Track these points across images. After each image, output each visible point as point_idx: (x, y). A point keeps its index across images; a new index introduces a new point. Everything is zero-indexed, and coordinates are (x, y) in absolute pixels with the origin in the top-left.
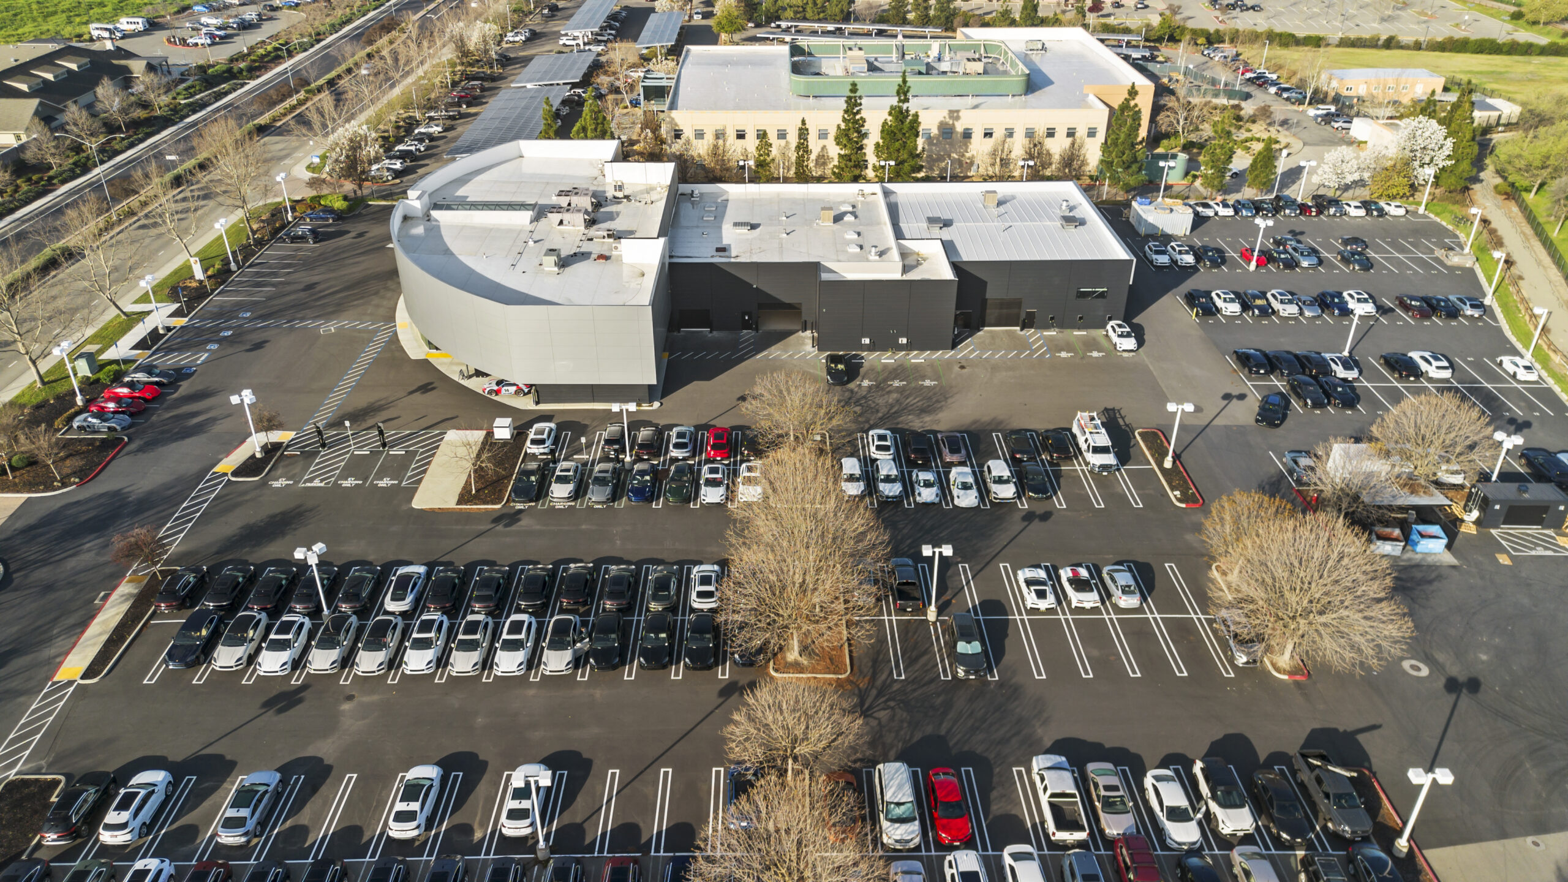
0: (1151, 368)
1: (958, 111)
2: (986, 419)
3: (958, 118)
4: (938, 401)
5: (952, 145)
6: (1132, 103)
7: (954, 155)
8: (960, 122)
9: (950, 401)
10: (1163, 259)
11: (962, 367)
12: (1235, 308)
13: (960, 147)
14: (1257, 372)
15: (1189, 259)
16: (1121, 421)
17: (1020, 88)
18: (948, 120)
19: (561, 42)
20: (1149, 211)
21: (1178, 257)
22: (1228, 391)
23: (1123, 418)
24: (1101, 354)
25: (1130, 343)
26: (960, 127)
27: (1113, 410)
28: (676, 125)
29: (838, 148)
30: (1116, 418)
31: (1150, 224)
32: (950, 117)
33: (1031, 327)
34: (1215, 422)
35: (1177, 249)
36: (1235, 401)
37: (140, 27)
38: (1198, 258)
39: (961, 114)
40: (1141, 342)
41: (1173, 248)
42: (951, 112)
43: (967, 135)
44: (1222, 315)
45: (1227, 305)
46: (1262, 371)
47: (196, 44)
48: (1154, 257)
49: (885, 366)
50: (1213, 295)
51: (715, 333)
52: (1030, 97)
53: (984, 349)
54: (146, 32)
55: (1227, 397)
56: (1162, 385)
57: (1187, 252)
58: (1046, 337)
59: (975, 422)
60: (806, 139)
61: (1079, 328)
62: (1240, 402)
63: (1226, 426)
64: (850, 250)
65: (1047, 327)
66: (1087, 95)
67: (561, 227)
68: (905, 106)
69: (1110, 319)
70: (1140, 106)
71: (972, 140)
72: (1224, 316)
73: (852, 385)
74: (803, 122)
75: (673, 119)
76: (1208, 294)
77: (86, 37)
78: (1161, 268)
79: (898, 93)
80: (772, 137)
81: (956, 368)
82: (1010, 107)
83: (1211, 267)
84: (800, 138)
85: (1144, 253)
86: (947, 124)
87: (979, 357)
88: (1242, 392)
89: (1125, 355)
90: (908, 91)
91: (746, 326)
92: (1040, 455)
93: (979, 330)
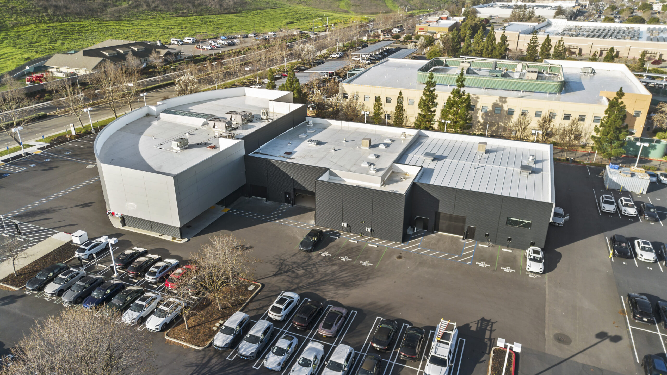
0: (547, 292)
1: (505, 98)
2: (383, 303)
3: (505, 102)
4: (360, 280)
5: (500, 117)
6: (620, 101)
7: (501, 124)
8: (506, 104)
9: (369, 281)
10: (610, 208)
11: (400, 257)
12: (650, 257)
13: (505, 119)
14: (641, 319)
15: (632, 211)
16: (487, 334)
17: (556, 89)
18: (498, 102)
19: (353, 58)
20: (615, 173)
21: (623, 208)
22: (605, 330)
23: (491, 331)
24: (511, 270)
25: (537, 267)
26: (506, 107)
27: (489, 321)
28: (345, 91)
29: (420, 110)
30: (486, 329)
31: (614, 182)
32: (500, 101)
33: (472, 238)
34: (575, 359)
35: (624, 202)
36: (607, 341)
37: (191, 41)
38: (640, 212)
39: (507, 100)
40: (548, 267)
41: (621, 200)
42: (501, 98)
43: (510, 112)
44: (637, 260)
45: (644, 253)
46: (645, 319)
47: (205, 49)
48: (603, 205)
49: (349, 244)
50: (636, 242)
51: (269, 202)
52: (563, 96)
53: (424, 248)
54: (193, 43)
55: (602, 336)
56: (547, 309)
57: (632, 206)
58: (477, 248)
59: (371, 304)
60: (402, 103)
61: (508, 247)
62: (613, 344)
63: (583, 365)
64: (362, 165)
65: (483, 241)
66: (602, 97)
67: (214, 129)
68: (462, 89)
69: (533, 244)
70: (625, 104)
71: (513, 116)
72: (638, 260)
73: (314, 254)
74: (401, 93)
75: (343, 88)
76: (632, 240)
77: (168, 43)
78: (606, 214)
79: (457, 81)
80: (383, 101)
81: (395, 257)
82: (545, 99)
83: (649, 221)
84: (398, 102)
85: (599, 201)
86: (498, 105)
87: (418, 252)
88: (619, 334)
89: (532, 275)
90: (464, 80)
91: (287, 201)
92: (397, 348)
93: (433, 233)
